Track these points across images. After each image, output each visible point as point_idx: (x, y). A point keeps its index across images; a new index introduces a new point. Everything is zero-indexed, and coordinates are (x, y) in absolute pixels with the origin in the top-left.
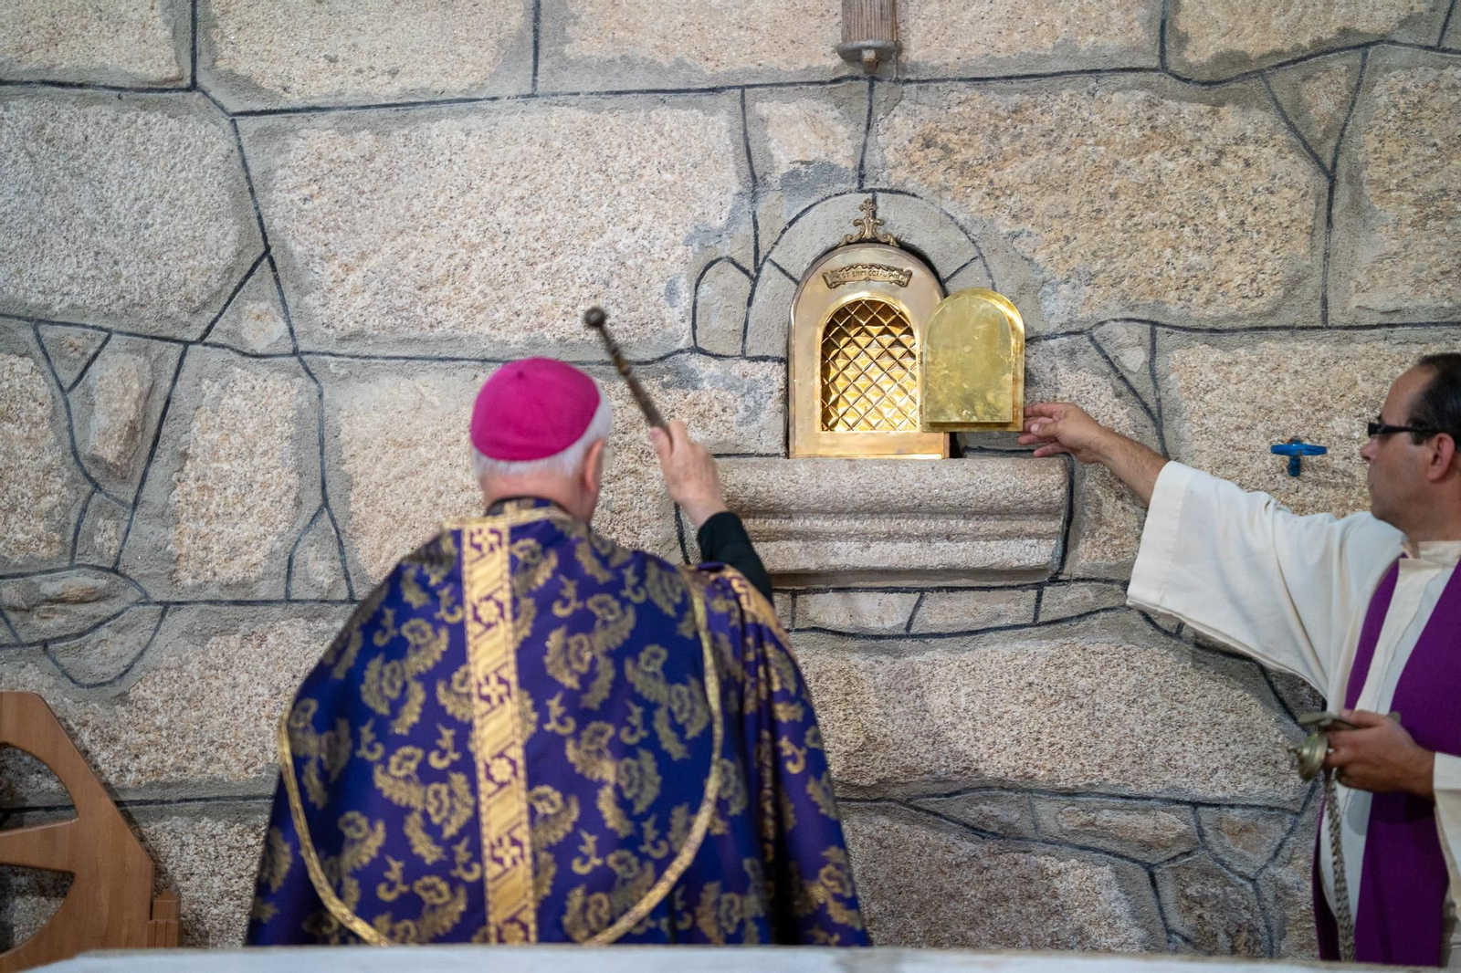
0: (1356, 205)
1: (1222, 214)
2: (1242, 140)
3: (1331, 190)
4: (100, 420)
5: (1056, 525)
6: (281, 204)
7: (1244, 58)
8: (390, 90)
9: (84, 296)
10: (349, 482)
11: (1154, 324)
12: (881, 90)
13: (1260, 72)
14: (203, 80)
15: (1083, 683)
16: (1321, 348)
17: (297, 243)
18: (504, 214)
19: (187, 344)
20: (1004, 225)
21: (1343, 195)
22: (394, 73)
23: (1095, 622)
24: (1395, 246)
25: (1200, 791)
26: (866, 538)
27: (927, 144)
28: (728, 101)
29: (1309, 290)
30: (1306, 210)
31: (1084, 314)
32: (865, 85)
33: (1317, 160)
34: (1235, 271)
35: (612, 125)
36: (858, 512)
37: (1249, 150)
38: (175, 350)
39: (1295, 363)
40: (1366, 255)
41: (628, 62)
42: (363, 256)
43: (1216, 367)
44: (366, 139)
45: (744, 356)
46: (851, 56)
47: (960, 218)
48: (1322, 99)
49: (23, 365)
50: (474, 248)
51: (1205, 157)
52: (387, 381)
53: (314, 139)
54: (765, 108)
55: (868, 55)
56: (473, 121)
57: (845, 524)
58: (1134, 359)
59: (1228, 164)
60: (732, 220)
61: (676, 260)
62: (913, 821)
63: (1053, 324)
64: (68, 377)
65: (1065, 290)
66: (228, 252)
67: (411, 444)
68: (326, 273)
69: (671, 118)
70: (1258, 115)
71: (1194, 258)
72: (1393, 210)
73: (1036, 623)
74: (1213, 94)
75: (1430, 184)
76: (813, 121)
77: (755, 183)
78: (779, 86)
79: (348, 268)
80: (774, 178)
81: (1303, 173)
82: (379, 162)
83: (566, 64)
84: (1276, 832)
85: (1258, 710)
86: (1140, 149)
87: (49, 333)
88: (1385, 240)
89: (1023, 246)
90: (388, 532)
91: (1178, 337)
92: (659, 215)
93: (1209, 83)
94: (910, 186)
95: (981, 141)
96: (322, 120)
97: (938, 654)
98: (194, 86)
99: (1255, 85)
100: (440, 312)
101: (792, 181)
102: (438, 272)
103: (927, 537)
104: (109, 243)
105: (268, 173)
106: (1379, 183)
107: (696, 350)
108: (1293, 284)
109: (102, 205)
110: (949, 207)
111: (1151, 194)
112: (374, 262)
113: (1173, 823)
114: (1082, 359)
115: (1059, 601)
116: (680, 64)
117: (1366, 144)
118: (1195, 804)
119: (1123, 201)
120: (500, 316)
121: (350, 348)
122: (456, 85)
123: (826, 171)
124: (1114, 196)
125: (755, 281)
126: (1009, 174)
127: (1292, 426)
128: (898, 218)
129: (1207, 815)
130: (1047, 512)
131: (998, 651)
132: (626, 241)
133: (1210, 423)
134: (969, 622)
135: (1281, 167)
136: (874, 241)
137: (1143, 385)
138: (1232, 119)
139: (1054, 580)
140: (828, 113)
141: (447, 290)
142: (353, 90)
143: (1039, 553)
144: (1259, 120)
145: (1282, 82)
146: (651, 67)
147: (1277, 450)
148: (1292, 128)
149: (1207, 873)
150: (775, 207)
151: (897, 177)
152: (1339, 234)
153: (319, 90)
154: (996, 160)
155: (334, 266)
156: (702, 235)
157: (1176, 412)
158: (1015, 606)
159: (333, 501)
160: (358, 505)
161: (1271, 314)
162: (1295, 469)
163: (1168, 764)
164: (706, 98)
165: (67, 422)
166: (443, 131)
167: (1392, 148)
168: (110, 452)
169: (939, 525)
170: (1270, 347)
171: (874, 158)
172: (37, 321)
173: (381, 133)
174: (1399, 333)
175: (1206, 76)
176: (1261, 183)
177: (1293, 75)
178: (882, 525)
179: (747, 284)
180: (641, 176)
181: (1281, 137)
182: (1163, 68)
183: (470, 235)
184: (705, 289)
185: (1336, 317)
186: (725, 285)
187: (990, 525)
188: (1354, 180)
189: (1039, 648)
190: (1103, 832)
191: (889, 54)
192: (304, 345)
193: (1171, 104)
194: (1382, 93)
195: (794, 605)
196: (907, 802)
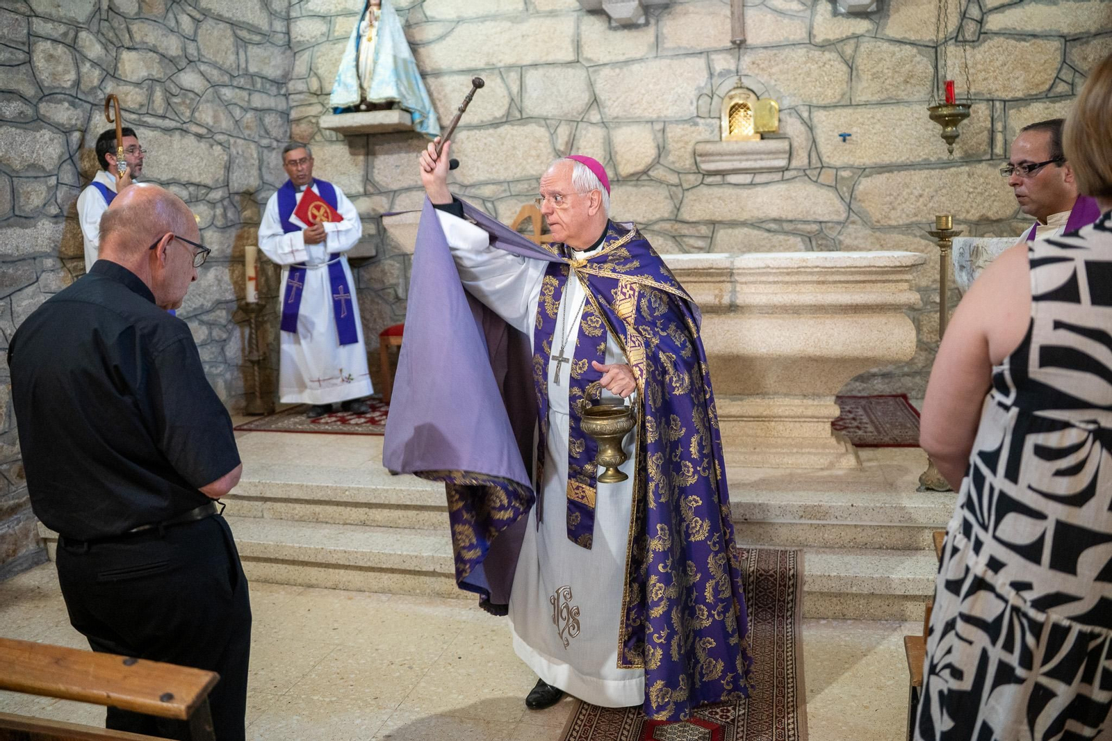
0: (857, 75)
1: (826, 78)
2: (830, 60)
3: (852, 72)
4: (560, 141)
5: (787, 156)
6: (600, 87)
7: (829, 40)
8: (622, 58)
9: (555, 112)
10: (616, 153)
11: (810, 106)
12: (742, 51)
13: (834, 44)
14: (581, 60)
15: (794, 194)
16: (849, 111)
17: (602, 96)
18: (651, 86)
19: (578, 122)
20: (773, 83)
21: (854, 73)
22: (624, 54)
23: (797, 180)
24: (867, 85)
25: (821, 219)
26: (741, 161)
27: (753, 63)
28: (704, 56)
29: (847, 97)
30: (846, 77)
31: (793, 104)
32: (737, 50)
33: (848, 65)
34: (829, 92)
35: (676, 63)
36: (739, 154)
37: (832, 63)
38: (575, 124)
39: (844, 115)
40: (860, 88)
41: (680, 48)
42: (618, 98)
43: (825, 116)
44: (617, 70)
45: (710, 117)
46: (734, 42)
47: (762, 81)
48: (849, 50)
49: (543, 130)
50: (644, 95)
51: (821, 64)
52: (624, 128)
53: (606, 71)
54: (713, 57)
55: (738, 42)
56: (643, 64)
57: (735, 157)
58: (805, 115)
59: (827, 66)
60: (706, 84)
61: (693, 94)
62: (754, 229)
63: (786, 107)
64: (552, 132)
65: (788, 98)
66: (586, 100)
67: (631, 143)
68: (608, 103)
69: (690, 60)
70: (833, 54)
71: (819, 89)
72: (866, 77)
73: (782, 180)
74: (823, 49)
75: (874, 70)
76: (725, 60)
77: (711, 75)
78: (716, 51)
79: (614, 101)
80: (716, 74)
81: (845, 68)
82: (621, 76)
83: (664, 49)
84: (839, 228)
85: (835, 199)
86: (805, 63)
87: (548, 122)
88: (865, 84)
89: (778, 88)
90: (626, 164)
91: (816, 109)
92: (688, 84)
93: (822, 47)
94: (750, 74)
95: (766, 62)
96: (607, 67)
97: (759, 189)
98: (578, 62)
99: (833, 47)
100: (636, 111)
101: (721, 74)
102: (635, 101)
103: (755, 160)
104: (560, 100)
105: (595, 80)
106: (862, 70)
107: (698, 116)
108: (843, 95)
109: (559, 91)
110: (759, 78)
111: (808, 74)
112: (620, 100)
113: (815, 227)
114: (793, 115)
115: (788, 175)
116: (692, 47)
117: (859, 61)
118: (821, 222)
119: (802, 76)
120: (650, 111)
121: (616, 120)
122: (638, 56)
123: (729, 71)
124: (799, 74)
125: (712, 99)
126: (774, 70)
127: (844, 130)
128: (747, 82)
129: (823, 225)
130: (785, 152)
131: (773, 188)
132: (680, 91)
133: (824, 129)
134: (766, 181)
135: (839, 66)
136: (741, 87)
137: (808, 121)
138: (827, 55)
139: (787, 169)
140: (729, 57)
141: (637, 106)
142: (614, 59)
143: (782, 163)
144: (834, 55)
145: (839, 46)
146: (686, 48)
147: (840, 135)
148: (842, 57)
149: (823, 238)
150: (716, 81)
151: (746, 72)
152: (853, 82)
153: (606, 60)
154: (771, 67)
155: (611, 102)
156: (699, 88)
157: (816, 127)
158: (777, 176)
159: (613, 157)
160: (619, 158)
161: (839, 102)
162: (844, 140)
163: (814, 213)
164: (699, 55)
165: (553, 142)
166: (636, 67)
167: (865, 62)
168: (562, 148)
169: (758, 157)
170: (838, 111)
171: (740, 67)
172: (545, 119)
173: (621, 68)
174: (868, 106)
175: (821, 44)
176: (835, 70)
177: (842, 44)
178: (744, 157)
179: (710, 100)
180: (683, 75)
181: (839, 59)
182: (810, 43)
183: (643, 91)
184: (700, 102)
185: (853, 103)
186: (705, 99)
187: (771, 156)
188: (857, 69)
189: (783, 186)
190: (798, 230)
191: (743, 42)
192: (605, 120)
193: (813, 52)
194: (862, 49)
196: (752, 224)
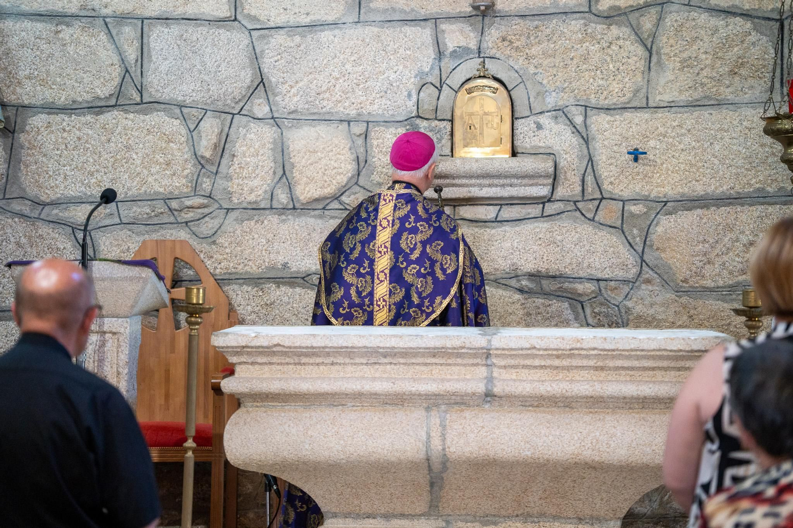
0: (659, 63)
1: (611, 66)
2: (618, 38)
3: (650, 57)
4: (204, 143)
5: (550, 181)
6: (267, 63)
7: (619, 8)
8: (306, 20)
9: (197, 97)
10: (293, 166)
11: (586, 106)
12: (487, 20)
13: (625, 13)
14: (239, 17)
15: (559, 238)
16: (645, 115)
17: (273, 77)
18: (348, 66)
19: (234, 114)
20: (532, 70)
21: (654, 59)
22: (308, 14)
23: (563, 216)
24: (672, 77)
25: (600, 276)
26: (481, 186)
27: (504, 40)
28: (430, 24)
29: (642, 94)
30: (641, 65)
31: (561, 103)
32: (480, 18)
33: (645, 46)
34: (615, 87)
35: (388, 34)
36: (478, 177)
37: (621, 42)
38: (230, 117)
39: (637, 121)
40: (662, 81)
41: (394, 9)
42: (297, 82)
43: (608, 122)
44: (297, 39)
45: (436, 119)
46: (476, 8)
47: (516, 67)
48: (647, 23)
49: (177, 122)
50: (337, 79)
51: (605, 45)
52: (306, 128)
53: (279, 38)
54: (443, 26)
55: (482, 8)
56: (337, 32)
57: (473, 181)
58: (579, 120)
59: (613, 47)
60: (432, 68)
61: (412, 84)
62: (498, 287)
63: (550, 107)
64: (192, 127)
65: (554, 94)
66: (248, 81)
67: (315, 152)
68: (284, 88)
69: (409, 30)
70: (624, 29)
71: (601, 82)
72: (672, 64)
73: (542, 217)
74: (608, 21)
75: (685, 55)
76: (461, 31)
77: (440, 54)
78: (449, 18)
79: (291, 87)
80: (447, 53)
81: (640, 51)
82: (302, 47)
83: (371, 10)
84: (626, 289)
85: (621, 247)
86: (582, 42)
87: (185, 110)
88: (669, 76)
89: (539, 78)
90: (307, 184)
91: (595, 111)
92: (405, 67)
93: (607, 17)
94: (497, 56)
95: (523, 39)
96: (282, 32)
97: (507, 228)
98: (235, 20)
99: (623, 18)
100: (325, 103)
101: (454, 53)
102: (324, 88)
103: (503, 186)
104: (206, 78)
105: (262, 51)
106: (667, 54)
107: (418, 117)
108: (637, 91)
109: (203, 64)
110: (512, 63)
111: (585, 58)
112: (301, 84)
113: (590, 287)
114: (560, 120)
115: (550, 208)
116: (413, 10)
117: (662, 40)
118: (598, 280)
119: (575, 62)
120: (347, 104)
121: (292, 116)
122: (330, 18)
123: (467, 50)
124: (572, 59)
125: (440, 91)
126: (534, 51)
127: (635, 144)
128: (493, 67)
129: (602, 284)
130: (547, 176)
131: (528, 227)
132: (393, 76)
133: (606, 143)
134: (518, 216)
135: (632, 48)
136: (484, 77)
137: (582, 129)
138: (615, 31)
139: (549, 201)
140: (467, 28)
141: (327, 95)
142: (293, 20)
143: (544, 191)
144: (626, 31)
145: (633, 17)
146: (402, 11)
147: (629, 153)
148: (636, 34)
149: (602, 304)
150: (448, 64)
151: (492, 52)
152: (653, 73)
153: (281, 20)
154: (529, 45)
155: (286, 86)
156: (421, 74)
157: (593, 139)
158: (535, 210)
159: (287, 172)
160: (296, 174)
161: (628, 103)
162: (636, 160)
163: (589, 266)
164: (422, 23)
165: (193, 143)
166: (326, 36)
167: (672, 41)
168: (208, 154)
169: (508, 181)
170: (628, 115)
171: (484, 45)
172: (181, 106)
173: (303, 36)
174: (673, 109)
175: (606, 14)
176: (625, 54)
177: (637, 14)
178: (487, 182)
179: (437, 92)
180: (398, 52)
181: (633, 37)
182: (590, 11)
183: (336, 74)
184: (422, 94)
185: (651, 104)
186: (431, 90)
187: (526, 181)
188: (658, 53)
189: (543, 226)
190: (566, 290)
191: (490, 7)
192: (276, 115)
193: (593, 25)
194: (668, 21)
195: (455, 210)
196: (495, 281)
